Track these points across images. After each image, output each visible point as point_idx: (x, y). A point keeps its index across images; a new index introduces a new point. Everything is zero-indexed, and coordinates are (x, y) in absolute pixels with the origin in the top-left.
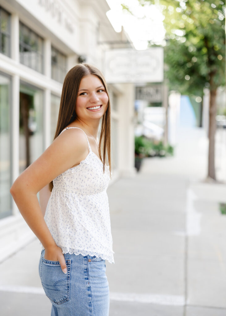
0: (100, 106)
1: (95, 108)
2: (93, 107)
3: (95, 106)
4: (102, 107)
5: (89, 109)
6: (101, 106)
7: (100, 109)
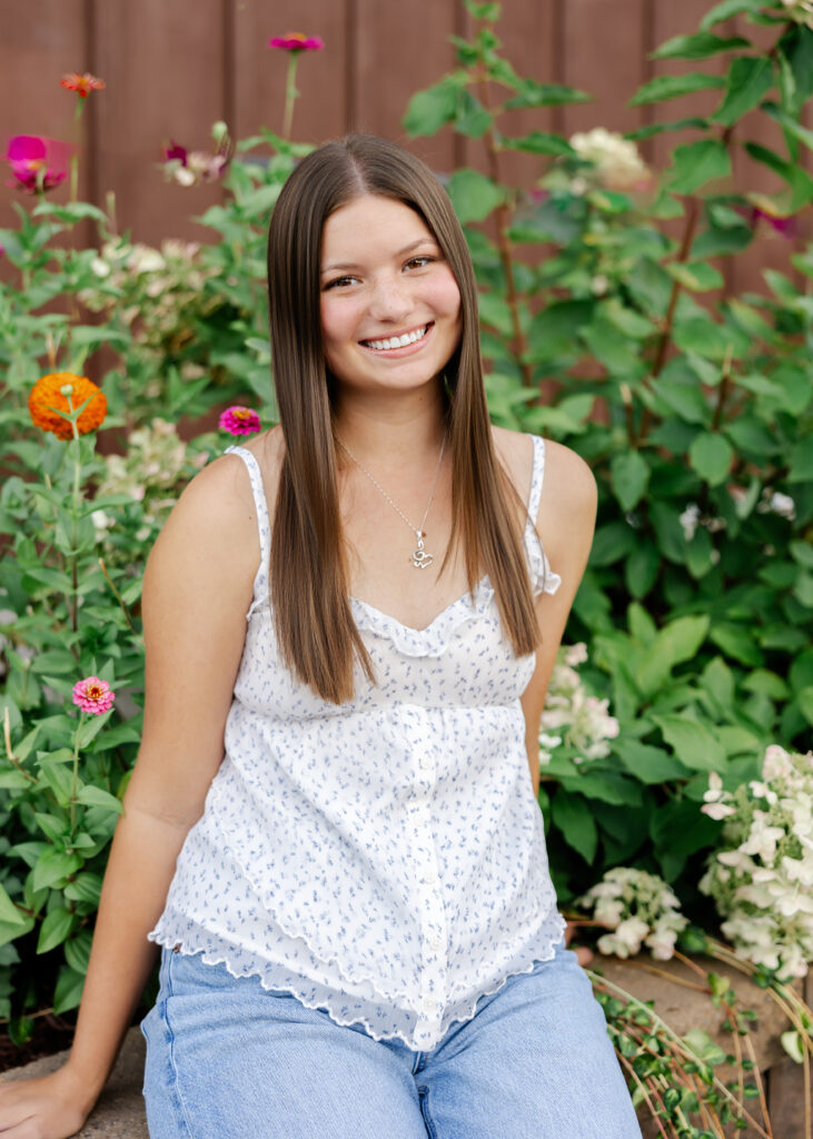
0: (420, 333)
1: (395, 342)
2: (388, 338)
3: (398, 335)
4: (434, 330)
5: (373, 345)
6: (429, 326)
7: (420, 344)
